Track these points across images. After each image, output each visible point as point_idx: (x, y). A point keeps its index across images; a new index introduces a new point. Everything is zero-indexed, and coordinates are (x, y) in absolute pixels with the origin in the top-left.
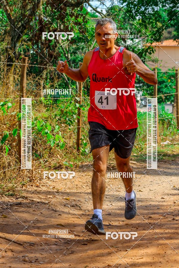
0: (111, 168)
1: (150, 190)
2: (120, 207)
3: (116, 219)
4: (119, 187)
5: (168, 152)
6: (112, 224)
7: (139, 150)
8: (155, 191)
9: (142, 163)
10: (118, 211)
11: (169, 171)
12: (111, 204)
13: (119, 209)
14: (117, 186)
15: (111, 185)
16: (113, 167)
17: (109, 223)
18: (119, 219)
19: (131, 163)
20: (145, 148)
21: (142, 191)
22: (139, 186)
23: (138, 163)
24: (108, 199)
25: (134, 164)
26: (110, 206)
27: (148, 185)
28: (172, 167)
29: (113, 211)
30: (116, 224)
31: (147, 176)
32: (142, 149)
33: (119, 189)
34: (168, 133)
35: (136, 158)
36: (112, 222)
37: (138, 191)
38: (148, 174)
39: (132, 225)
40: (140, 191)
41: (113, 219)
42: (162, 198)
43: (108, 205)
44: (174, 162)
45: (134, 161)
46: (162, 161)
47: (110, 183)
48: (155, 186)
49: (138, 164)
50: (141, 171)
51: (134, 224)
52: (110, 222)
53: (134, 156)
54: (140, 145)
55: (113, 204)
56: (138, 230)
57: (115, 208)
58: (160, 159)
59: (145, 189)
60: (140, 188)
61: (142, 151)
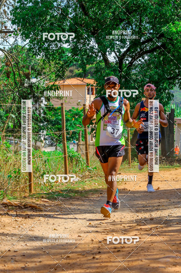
0: (23, 207)
1: (65, 228)
2: (35, 247)
3: (33, 260)
4: (33, 226)
5: (80, 188)
6: (28, 265)
7: (49, 187)
8: (71, 229)
9: (54, 201)
10: (33, 252)
11: (83, 208)
12: (26, 245)
13: (34, 250)
14: (31, 225)
15: (24, 224)
16: (24, 206)
17: (25, 265)
18: (36, 260)
19: (43, 201)
20: (55, 185)
21: (57, 230)
22: (54, 224)
23: (50, 200)
24: (22, 239)
25: (46, 201)
26: (25, 246)
27: (63, 223)
28: (85, 203)
29: (28, 252)
30: (33, 265)
32: (52, 187)
33: (33, 229)
34: (77, 170)
35: (47, 196)
36: (29, 264)
37: (53, 229)
39: (50, 266)
40: (55, 229)
41: (28, 260)
42: (79, 236)
43: (22, 246)
44: (87, 198)
45: (46, 199)
46: (74, 198)
47: (23, 222)
48: (70, 224)
49: (50, 202)
50: (54, 209)
51: (51, 264)
52: (26, 263)
53: (45, 193)
55: (28, 244)
56: (56, 271)
57: (30, 248)
58: (72, 196)
59: (60, 227)
60: (54, 227)
61: (52, 189)
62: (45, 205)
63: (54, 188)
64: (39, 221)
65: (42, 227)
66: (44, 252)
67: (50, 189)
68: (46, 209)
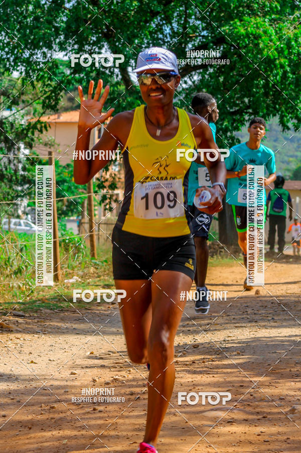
1: (50, 360)
7: (26, 293)
8: (59, 361)
9: (33, 315)
11: (82, 326)
20: (36, 289)
21: (35, 363)
22: (31, 353)
25: (19, 316)
27: (46, 352)
31: (43, 336)
32: (32, 292)
34: (75, 264)
35: (22, 306)
37: (29, 362)
38: (45, 332)
39: (21, 422)
40: (32, 362)
42: (72, 373)
44: (90, 312)
45: (19, 311)
46: (68, 311)
48: (58, 353)
49: (27, 316)
50: (32, 328)
53: (19, 303)
54: (29, 285)
56: (31, 430)
58: (64, 308)
59: (42, 359)
60: (32, 358)
61: (32, 294)
62: (17, 321)
63: (35, 294)
64: (6, 349)
65: (10, 357)
66: (12, 399)
67: (28, 296)
68: (18, 329)
